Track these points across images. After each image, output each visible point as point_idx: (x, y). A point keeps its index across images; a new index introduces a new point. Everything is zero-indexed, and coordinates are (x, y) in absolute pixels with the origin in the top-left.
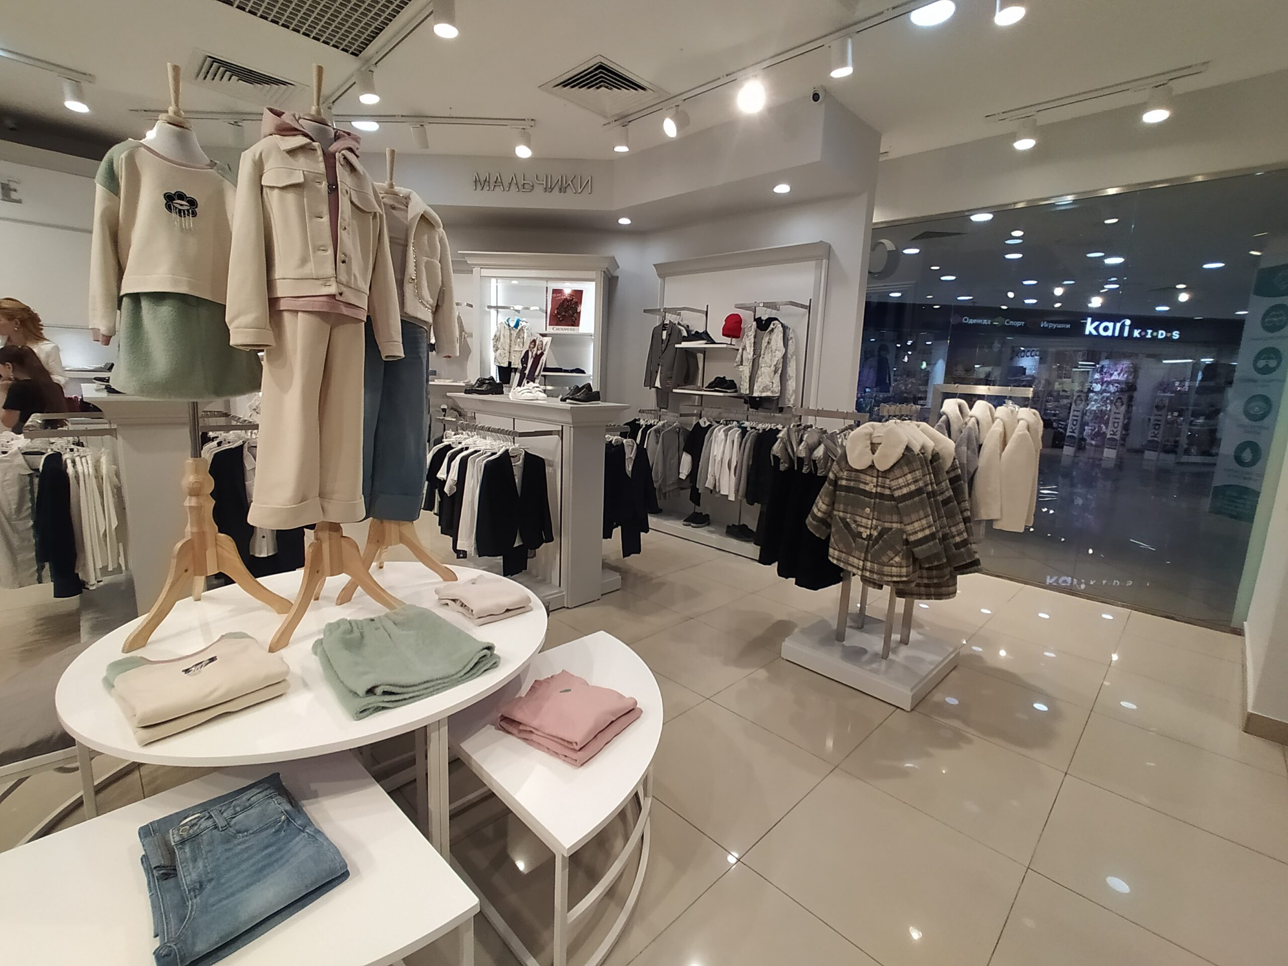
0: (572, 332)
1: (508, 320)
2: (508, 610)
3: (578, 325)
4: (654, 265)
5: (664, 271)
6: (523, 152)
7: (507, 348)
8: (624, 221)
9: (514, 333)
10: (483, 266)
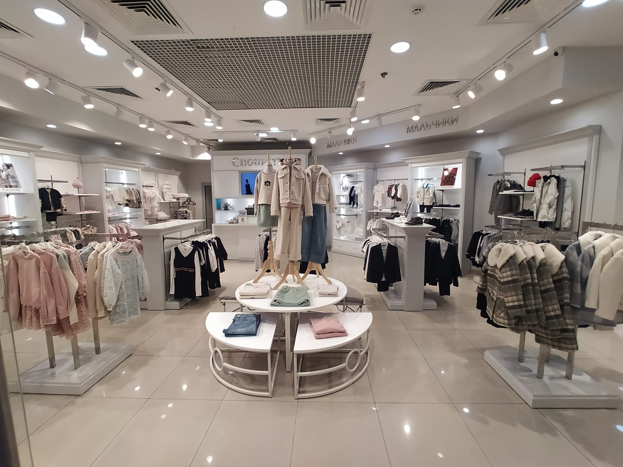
0: (451, 188)
1: (423, 185)
2: (329, 295)
3: (454, 185)
4: (498, 150)
5: (504, 152)
6: (416, 118)
7: (422, 197)
8: (480, 131)
9: (426, 190)
10: (412, 163)
